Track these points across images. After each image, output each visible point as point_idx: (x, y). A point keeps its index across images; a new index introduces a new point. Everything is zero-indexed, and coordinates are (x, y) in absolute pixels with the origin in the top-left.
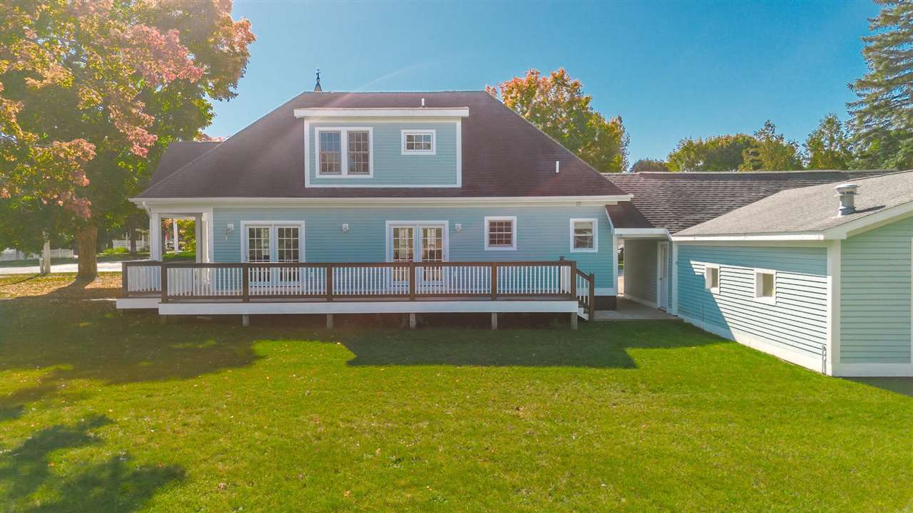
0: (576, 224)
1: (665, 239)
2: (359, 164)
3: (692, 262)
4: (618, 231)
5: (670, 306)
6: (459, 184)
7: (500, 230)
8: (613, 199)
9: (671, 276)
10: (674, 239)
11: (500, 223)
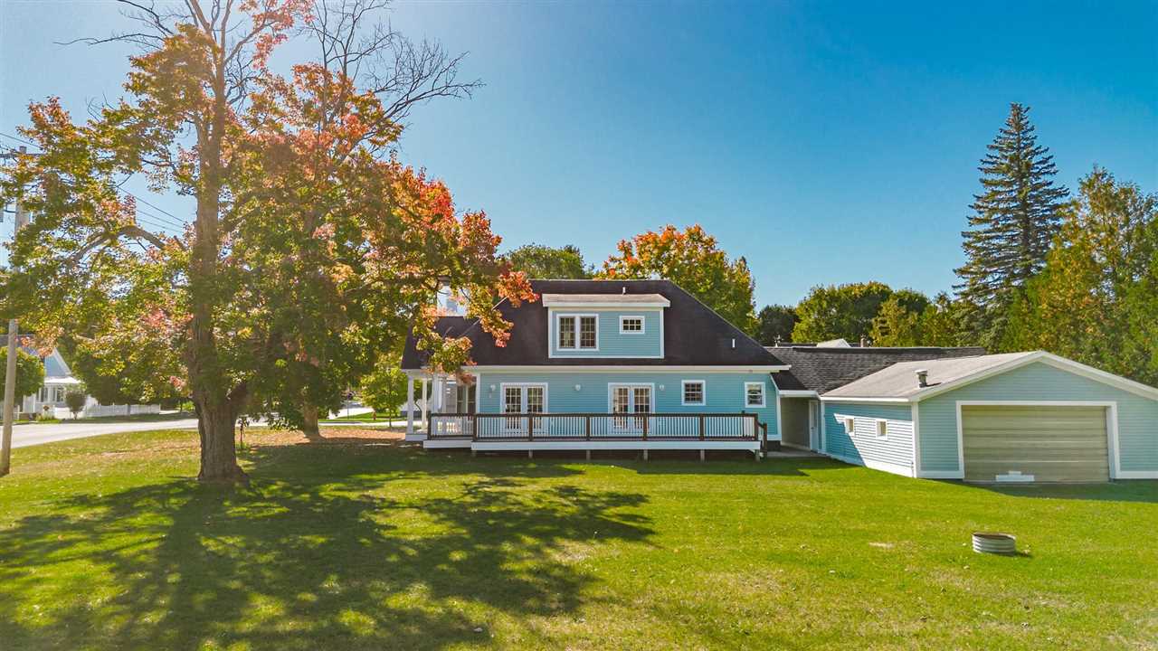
0: (749, 386)
1: (815, 398)
2: (588, 341)
3: (835, 415)
4: (781, 392)
5: (820, 447)
6: (662, 356)
7: (693, 390)
8: (776, 369)
9: (820, 424)
10: (822, 399)
11: (693, 385)
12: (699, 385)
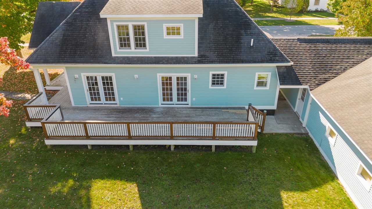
0: (259, 75)
2: (141, 43)
4: (281, 87)
6: (196, 55)
7: (218, 78)
11: (218, 75)
12: (223, 75)
